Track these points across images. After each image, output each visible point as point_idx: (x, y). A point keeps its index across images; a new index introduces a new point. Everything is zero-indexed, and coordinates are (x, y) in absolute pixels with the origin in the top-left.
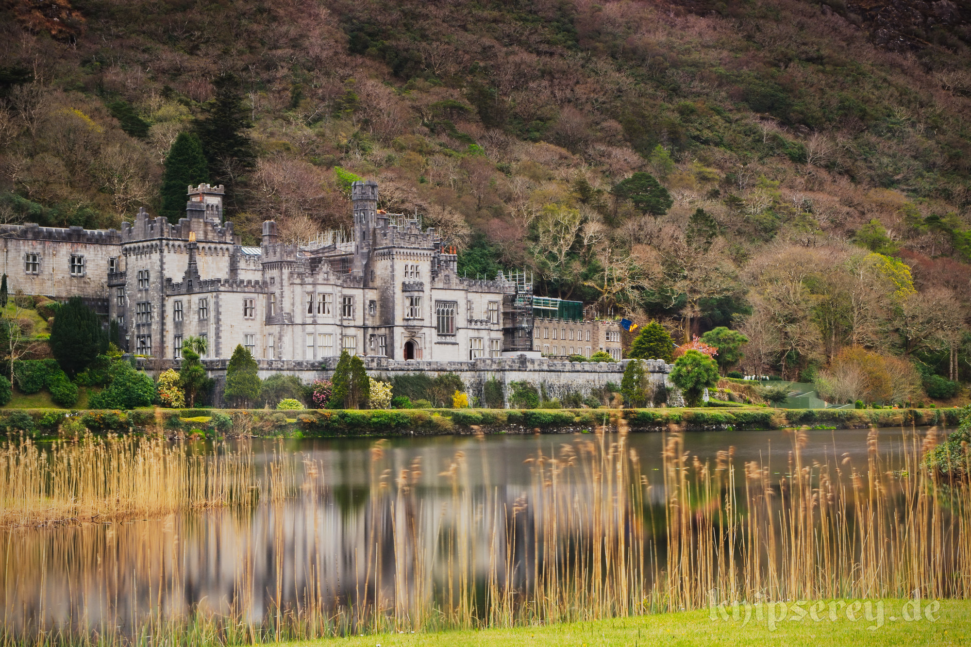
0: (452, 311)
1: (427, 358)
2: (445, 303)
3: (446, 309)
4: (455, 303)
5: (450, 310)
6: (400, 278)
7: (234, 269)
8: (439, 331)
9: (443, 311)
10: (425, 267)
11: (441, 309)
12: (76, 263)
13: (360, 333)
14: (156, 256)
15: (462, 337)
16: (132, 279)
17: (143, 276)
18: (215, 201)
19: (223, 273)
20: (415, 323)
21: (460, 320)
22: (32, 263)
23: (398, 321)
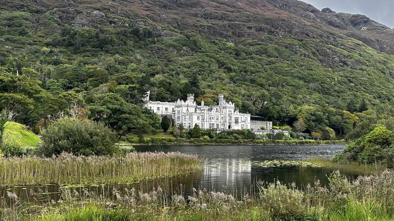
1: (233, 128)
2: (236, 118)
4: (238, 118)
6: (227, 113)
7: (196, 110)
8: (235, 123)
10: (233, 110)
12: (166, 109)
13: (220, 123)
14: (181, 108)
15: (240, 124)
16: (176, 112)
17: (179, 112)
18: (193, 97)
19: (194, 111)
20: (231, 122)
21: (240, 121)
22: (158, 109)
23: (227, 121)
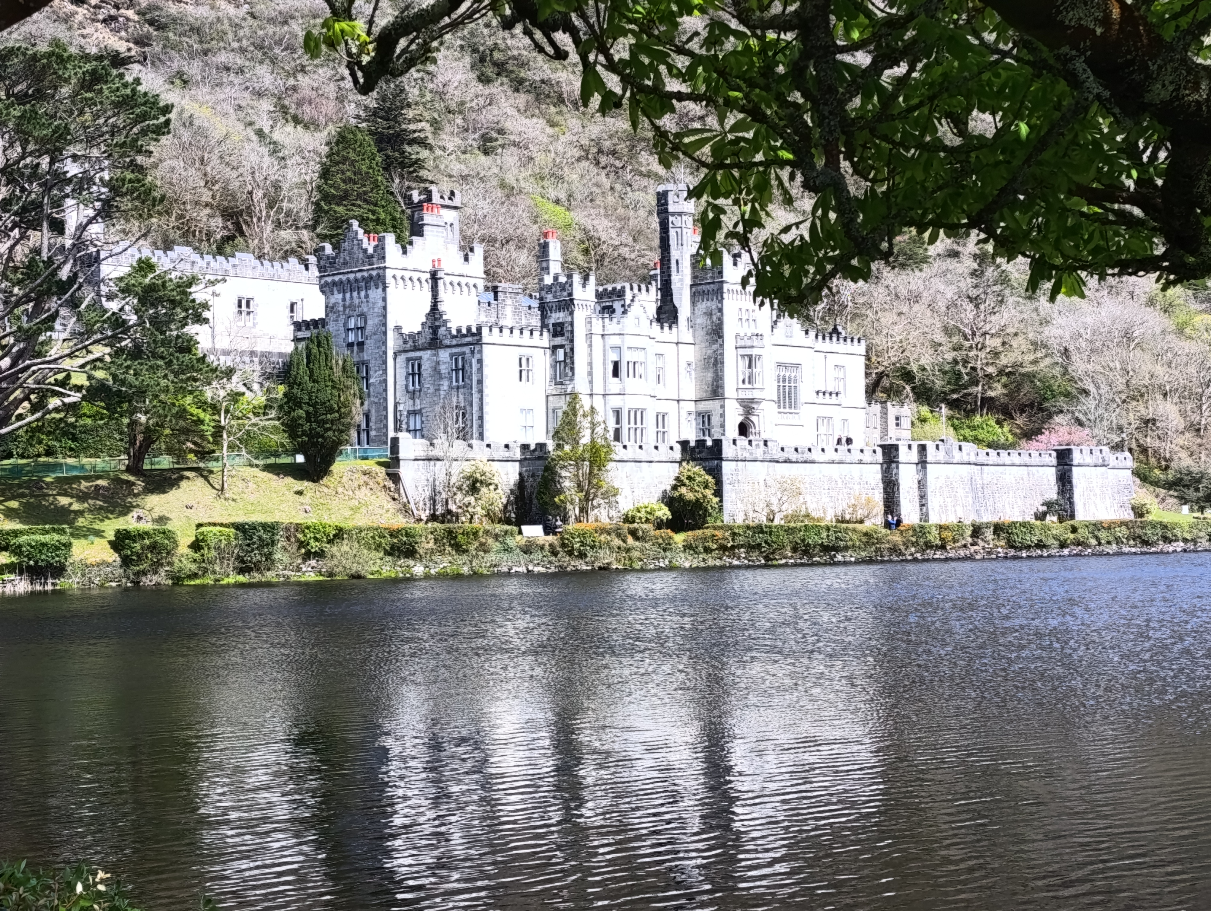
0: (795, 377)
2: (787, 366)
3: (787, 375)
4: (798, 366)
5: (793, 375)
6: (731, 331)
8: (779, 407)
9: (784, 377)
10: (764, 312)
11: (782, 374)
12: (244, 307)
14: (376, 294)
15: (808, 414)
16: (337, 329)
18: (450, 217)
20: (756, 395)
21: (804, 391)
23: (730, 391)
